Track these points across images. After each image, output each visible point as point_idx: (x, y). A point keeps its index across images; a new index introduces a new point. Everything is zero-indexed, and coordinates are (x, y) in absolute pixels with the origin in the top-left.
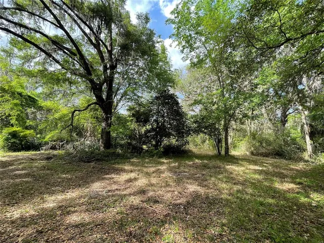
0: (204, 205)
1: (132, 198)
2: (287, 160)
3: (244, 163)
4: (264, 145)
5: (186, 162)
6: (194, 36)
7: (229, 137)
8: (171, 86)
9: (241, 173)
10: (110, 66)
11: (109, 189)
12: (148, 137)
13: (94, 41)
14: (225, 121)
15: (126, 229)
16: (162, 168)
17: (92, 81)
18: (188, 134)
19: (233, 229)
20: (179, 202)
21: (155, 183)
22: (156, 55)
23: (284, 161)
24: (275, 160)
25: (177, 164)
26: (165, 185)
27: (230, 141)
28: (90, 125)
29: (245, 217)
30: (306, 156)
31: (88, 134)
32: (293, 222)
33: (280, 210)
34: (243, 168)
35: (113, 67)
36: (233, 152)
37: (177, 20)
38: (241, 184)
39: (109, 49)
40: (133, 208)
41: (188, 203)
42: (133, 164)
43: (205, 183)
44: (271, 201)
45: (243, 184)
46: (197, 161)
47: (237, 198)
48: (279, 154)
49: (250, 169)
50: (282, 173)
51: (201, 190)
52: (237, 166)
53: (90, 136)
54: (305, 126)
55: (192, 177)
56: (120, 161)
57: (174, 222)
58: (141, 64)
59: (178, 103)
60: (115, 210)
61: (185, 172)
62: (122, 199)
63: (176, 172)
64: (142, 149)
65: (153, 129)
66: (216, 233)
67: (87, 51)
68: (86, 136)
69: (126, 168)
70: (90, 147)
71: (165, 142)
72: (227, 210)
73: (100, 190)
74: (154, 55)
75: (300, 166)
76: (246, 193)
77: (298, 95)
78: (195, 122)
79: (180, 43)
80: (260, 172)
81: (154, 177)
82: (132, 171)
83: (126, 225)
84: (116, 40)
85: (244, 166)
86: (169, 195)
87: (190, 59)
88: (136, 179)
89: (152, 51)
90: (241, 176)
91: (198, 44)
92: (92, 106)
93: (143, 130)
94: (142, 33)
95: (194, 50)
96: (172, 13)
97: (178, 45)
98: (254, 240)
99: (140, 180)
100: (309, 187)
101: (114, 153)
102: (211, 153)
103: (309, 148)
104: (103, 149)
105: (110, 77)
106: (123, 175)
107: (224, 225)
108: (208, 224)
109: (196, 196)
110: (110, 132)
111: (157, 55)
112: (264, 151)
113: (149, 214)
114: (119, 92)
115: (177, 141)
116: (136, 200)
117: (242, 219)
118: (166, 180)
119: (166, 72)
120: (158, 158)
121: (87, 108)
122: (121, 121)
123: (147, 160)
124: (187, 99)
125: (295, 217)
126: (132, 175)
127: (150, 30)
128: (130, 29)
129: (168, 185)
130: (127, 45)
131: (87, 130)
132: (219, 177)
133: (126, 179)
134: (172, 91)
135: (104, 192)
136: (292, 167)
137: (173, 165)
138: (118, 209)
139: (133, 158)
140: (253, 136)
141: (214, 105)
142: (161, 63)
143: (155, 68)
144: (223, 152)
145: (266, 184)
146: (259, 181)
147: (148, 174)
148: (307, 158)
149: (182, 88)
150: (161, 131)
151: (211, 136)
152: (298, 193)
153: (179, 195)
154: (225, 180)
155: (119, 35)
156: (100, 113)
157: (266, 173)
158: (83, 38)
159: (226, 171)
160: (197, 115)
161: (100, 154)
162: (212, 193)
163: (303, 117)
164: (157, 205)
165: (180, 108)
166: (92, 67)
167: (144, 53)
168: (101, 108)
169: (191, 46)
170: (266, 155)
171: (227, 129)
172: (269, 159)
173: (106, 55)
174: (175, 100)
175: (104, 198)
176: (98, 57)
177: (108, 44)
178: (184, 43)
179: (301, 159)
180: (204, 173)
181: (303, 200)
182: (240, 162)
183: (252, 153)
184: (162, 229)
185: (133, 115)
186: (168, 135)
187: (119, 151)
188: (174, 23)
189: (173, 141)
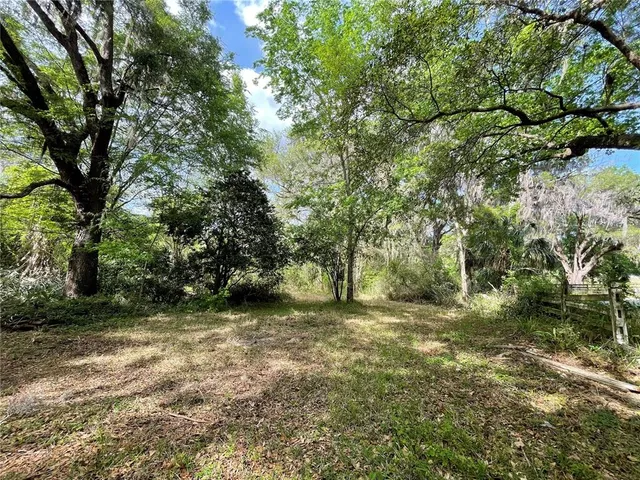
0: (295, 395)
1: (138, 402)
2: (436, 305)
3: (377, 314)
4: (408, 282)
5: (275, 316)
6: (302, 74)
7: (355, 270)
8: (252, 165)
9: (368, 330)
10: (104, 97)
11: (79, 388)
12: (197, 268)
13: (59, 26)
14: (350, 241)
15: (109, 472)
16: (222, 332)
17: (47, 126)
18: (283, 262)
19: (338, 427)
20: (247, 395)
21: (200, 363)
22: (222, 94)
23: (432, 308)
24: (421, 306)
25: (255, 321)
26: (223, 365)
27: (357, 275)
28: (38, 235)
29: (360, 403)
30: (459, 298)
31: (33, 260)
32: (427, 399)
33: (414, 383)
34: (372, 322)
35: (113, 101)
36: (362, 296)
37: (270, 34)
38: (364, 349)
39: (104, 55)
40: (134, 423)
41: (265, 394)
42: (154, 328)
43: (303, 354)
44: (403, 372)
45: (368, 349)
46: (296, 313)
47: (355, 373)
48: (427, 297)
49: (382, 323)
50: (426, 326)
51: (294, 368)
52: (364, 319)
53: (38, 265)
54: (461, 252)
55: (282, 345)
56: (119, 323)
57: (229, 436)
58: (187, 108)
59: (264, 200)
60: (85, 436)
61: (268, 335)
62: (110, 407)
63: (250, 338)
64: (182, 293)
65: (209, 252)
66: (308, 441)
67: (34, 45)
68: (24, 265)
69: (134, 336)
70: (35, 291)
71: (237, 277)
72: (333, 396)
73: (51, 394)
74: (216, 92)
75: (452, 314)
76: (370, 364)
77: (454, 204)
78: (298, 240)
79: (275, 82)
80: (396, 327)
81: (202, 351)
82: (147, 344)
83: (107, 465)
84: (122, 39)
85: (374, 319)
86: (228, 384)
87: (292, 116)
88: (155, 359)
89: (212, 83)
90: (367, 336)
91: (309, 90)
92: (47, 187)
93: (186, 252)
94: (189, 39)
95: (300, 100)
96: (260, 16)
97: (271, 84)
98: (367, 439)
99: (166, 361)
100: (456, 343)
101: (104, 304)
102: (323, 299)
103: (464, 286)
104: (75, 296)
105: (101, 123)
106: (123, 354)
107: (323, 424)
108: (296, 428)
109: (284, 379)
110: (95, 254)
111: (224, 94)
112: (406, 291)
113: (174, 430)
114: (126, 162)
115: (261, 275)
116: (147, 407)
117: (355, 407)
118: (227, 354)
119: (242, 132)
120: (217, 312)
121: (27, 191)
122: (133, 230)
123: (188, 317)
124: (288, 195)
125: (432, 391)
126: (148, 352)
127: (211, 38)
128: (162, 22)
129: (229, 365)
130: (150, 56)
131: (29, 248)
132: (331, 340)
133: (130, 362)
134: (254, 175)
135: (61, 399)
136: (440, 315)
137: (248, 323)
138: (93, 432)
139: (155, 314)
140: (394, 268)
141: (330, 210)
142: (232, 114)
143: (220, 121)
144: (344, 297)
145: (402, 345)
146: (393, 342)
147: (187, 346)
148: (461, 301)
149: (278, 171)
150: (227, 256)
151: (325, 266)
152: (441, 355)
153: (250, 381)
154: (338, 344)
155: (134, 30)
156: (71, 208)
157: (404, 327)
158: (25, 10)
159: (345, 328)
160: (302, 227)
161: (63, 308)
162: (313, 370)
163: (459, 239)
164: (197, 409)
165: (268, 209)
166: (50, 90)
167: (195, 85)
168: (73, 194)
169: (295, 91)
170: (409, 299)
171: (352, 254)
172: (413, 305)
173: (94, 70)
174: (260, 193)
175: (58, 412)
176: (69, 69)
177: (101, 43)
178: (282, 84)
179: (454, 303)
180: (305, 334)
181: (447, 364)
182: (370, 312)
183: (390, 297)
184: (199, 454)
185: (163, 219)
186: (242, 264)
187: (120, 298)
188: (265, 38)
189: (254, 277)
